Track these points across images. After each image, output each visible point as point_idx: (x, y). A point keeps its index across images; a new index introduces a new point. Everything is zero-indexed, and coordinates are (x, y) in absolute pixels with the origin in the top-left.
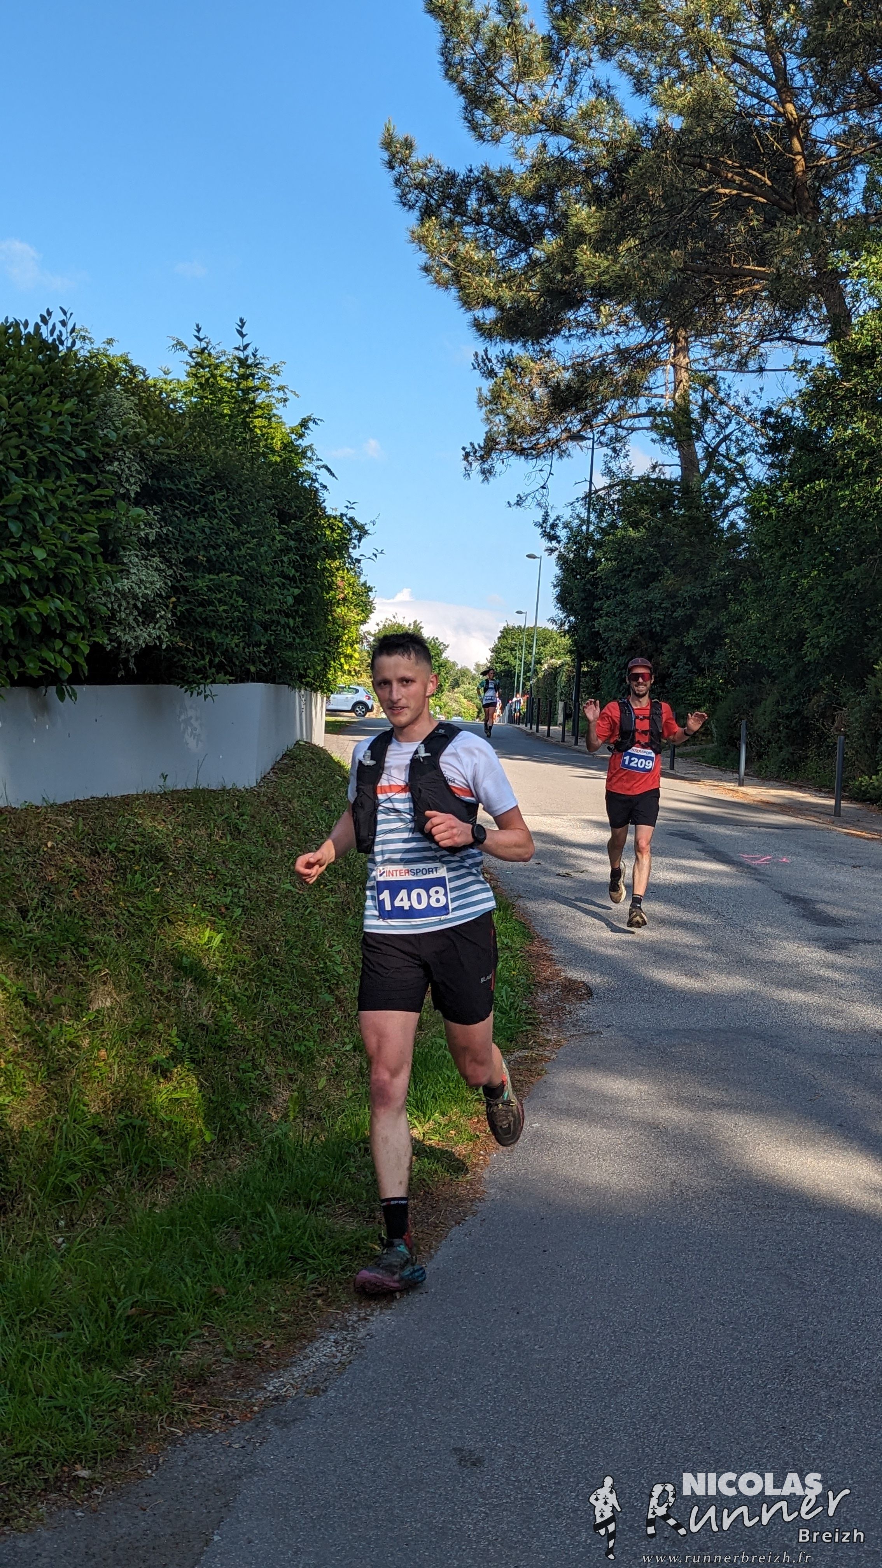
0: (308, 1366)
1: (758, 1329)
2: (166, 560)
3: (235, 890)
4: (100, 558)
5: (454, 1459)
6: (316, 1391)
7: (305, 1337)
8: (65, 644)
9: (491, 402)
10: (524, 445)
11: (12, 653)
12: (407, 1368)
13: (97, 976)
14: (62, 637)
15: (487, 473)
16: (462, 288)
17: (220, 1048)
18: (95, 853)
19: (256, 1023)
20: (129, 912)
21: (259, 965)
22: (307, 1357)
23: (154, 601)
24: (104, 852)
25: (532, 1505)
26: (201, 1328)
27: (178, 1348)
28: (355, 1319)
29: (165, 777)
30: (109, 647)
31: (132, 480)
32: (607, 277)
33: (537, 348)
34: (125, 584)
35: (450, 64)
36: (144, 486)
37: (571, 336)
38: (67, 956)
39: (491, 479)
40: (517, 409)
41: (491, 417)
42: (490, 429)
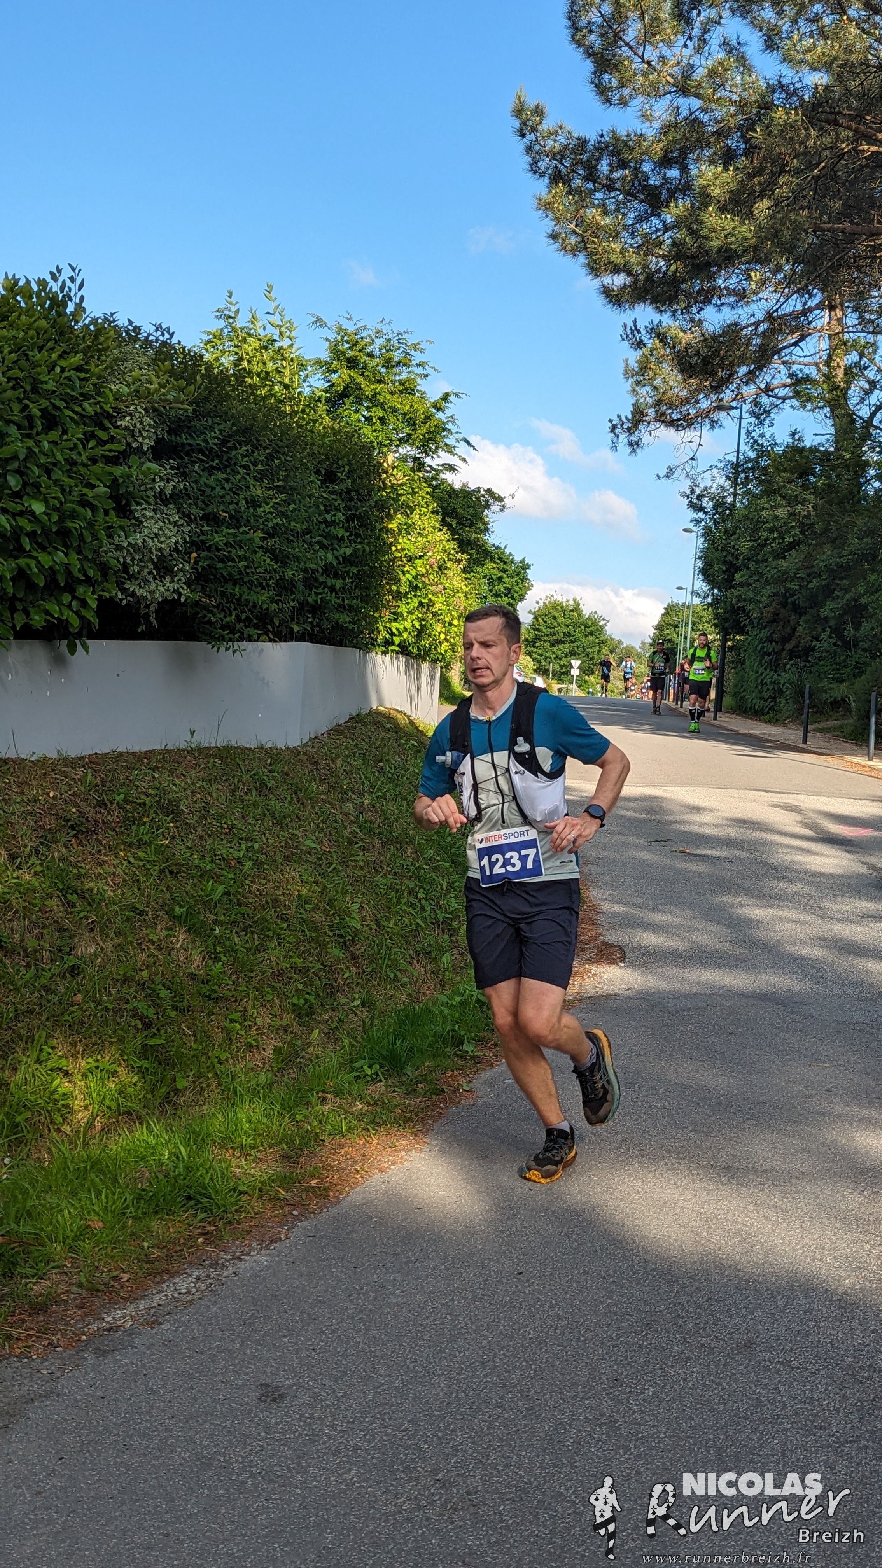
0: (157, 1299)
1: (637, 1284)
2: (186, 516)
3: (250, 844)
4: (112, 512)
5: (254, 1395)
6: (154, 1323)
7: (168, 1272)
8: (74, 598)
9: (637, 373)
10: (675, 416)
11: (19, 606)
12: (255, 1306)
13: (84, 921)
14: (72, 591)
15: (634, 446)
16: (590, 255)
17: (209, 998)
18: (102, 804)
19: (253, 974)
20: (129, 862)
21: (264, 919)
22: (159, 1292)
23: (171, 555)
24: (112, 803)
25: (313, 1442)
26: (66, 1258)
27: (33, 1276)
28: (229, 1257)
29: (192, 733)
30: (125, 602)
31: (145, 434)
32: (734, 239)
33: (687, 317)
34: (138, 538)
35: (577, 28)
36: (158, 441)
37: (722, 304)
38: (53, 903)
39: (638, 451)
40: (664, 381)
41: (637, 388)
42: (637, 400)
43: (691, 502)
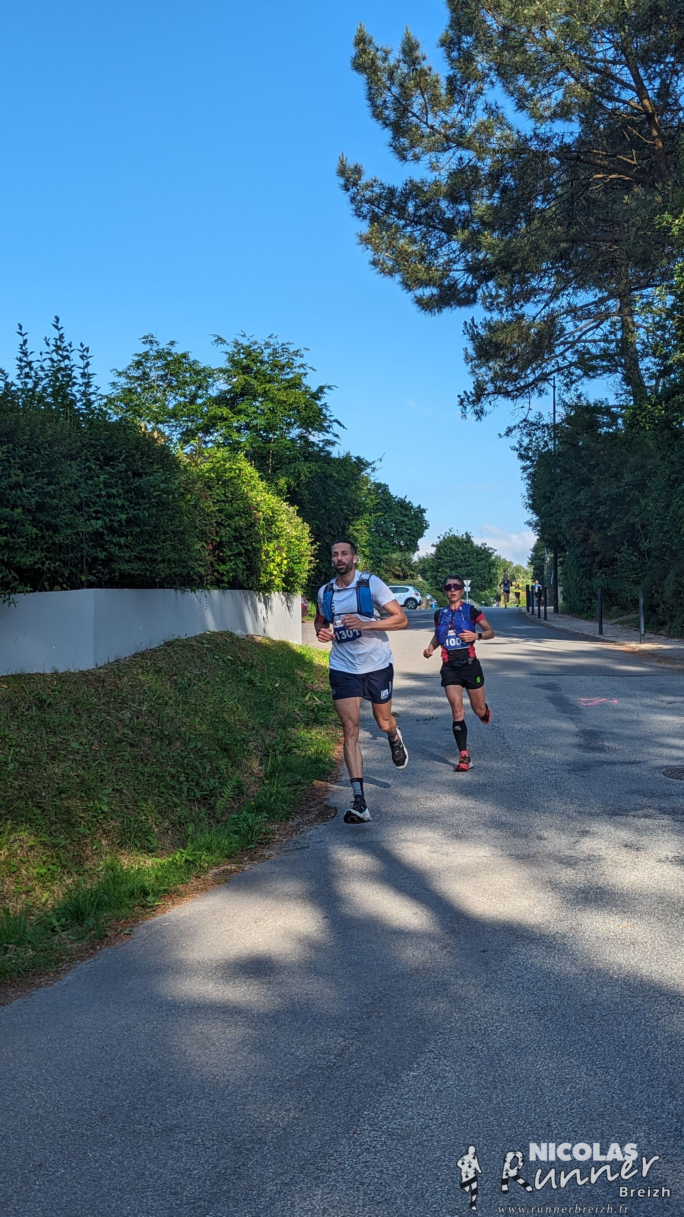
9: (475, 359)
10: (510, 389)
15: (480, 414)
16: (403, 275)
35: (376, 106)
37: (538, 301)
39: (483, 417)
41: (476, 370)
42: (477, 379)
43: (520, 454)
